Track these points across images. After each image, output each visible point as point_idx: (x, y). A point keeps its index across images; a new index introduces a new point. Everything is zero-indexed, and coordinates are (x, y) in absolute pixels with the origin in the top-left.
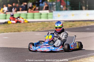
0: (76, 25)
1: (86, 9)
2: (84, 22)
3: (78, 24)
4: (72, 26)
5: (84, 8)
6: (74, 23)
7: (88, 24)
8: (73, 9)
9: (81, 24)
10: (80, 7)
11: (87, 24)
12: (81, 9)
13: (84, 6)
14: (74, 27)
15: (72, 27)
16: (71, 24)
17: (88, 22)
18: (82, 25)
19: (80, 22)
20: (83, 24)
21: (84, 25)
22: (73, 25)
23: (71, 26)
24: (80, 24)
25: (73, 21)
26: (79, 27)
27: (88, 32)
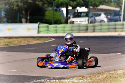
0: (14, 42)
1: (26, 22)
2: (24, 39)
3: (16, 42)
4: (9, 44)
5: (24, 20)
6: (11, 40)
7: (29, 41)
8: (10, 21)
10: (18, 19)
11: (28, 42)
12: (21, 22)
13: (24, 18)
14: (10, 46)
15: (8, 45)
17: (29, 39)
18: (22, 42)
19: (19, 40)
20: (23, 41)
21: (24, 43)
22: (10, 43)
23: (6, 43)
24: (19, 41)
25: (10, 38)
26: (18, 46)
27: (30, 52)
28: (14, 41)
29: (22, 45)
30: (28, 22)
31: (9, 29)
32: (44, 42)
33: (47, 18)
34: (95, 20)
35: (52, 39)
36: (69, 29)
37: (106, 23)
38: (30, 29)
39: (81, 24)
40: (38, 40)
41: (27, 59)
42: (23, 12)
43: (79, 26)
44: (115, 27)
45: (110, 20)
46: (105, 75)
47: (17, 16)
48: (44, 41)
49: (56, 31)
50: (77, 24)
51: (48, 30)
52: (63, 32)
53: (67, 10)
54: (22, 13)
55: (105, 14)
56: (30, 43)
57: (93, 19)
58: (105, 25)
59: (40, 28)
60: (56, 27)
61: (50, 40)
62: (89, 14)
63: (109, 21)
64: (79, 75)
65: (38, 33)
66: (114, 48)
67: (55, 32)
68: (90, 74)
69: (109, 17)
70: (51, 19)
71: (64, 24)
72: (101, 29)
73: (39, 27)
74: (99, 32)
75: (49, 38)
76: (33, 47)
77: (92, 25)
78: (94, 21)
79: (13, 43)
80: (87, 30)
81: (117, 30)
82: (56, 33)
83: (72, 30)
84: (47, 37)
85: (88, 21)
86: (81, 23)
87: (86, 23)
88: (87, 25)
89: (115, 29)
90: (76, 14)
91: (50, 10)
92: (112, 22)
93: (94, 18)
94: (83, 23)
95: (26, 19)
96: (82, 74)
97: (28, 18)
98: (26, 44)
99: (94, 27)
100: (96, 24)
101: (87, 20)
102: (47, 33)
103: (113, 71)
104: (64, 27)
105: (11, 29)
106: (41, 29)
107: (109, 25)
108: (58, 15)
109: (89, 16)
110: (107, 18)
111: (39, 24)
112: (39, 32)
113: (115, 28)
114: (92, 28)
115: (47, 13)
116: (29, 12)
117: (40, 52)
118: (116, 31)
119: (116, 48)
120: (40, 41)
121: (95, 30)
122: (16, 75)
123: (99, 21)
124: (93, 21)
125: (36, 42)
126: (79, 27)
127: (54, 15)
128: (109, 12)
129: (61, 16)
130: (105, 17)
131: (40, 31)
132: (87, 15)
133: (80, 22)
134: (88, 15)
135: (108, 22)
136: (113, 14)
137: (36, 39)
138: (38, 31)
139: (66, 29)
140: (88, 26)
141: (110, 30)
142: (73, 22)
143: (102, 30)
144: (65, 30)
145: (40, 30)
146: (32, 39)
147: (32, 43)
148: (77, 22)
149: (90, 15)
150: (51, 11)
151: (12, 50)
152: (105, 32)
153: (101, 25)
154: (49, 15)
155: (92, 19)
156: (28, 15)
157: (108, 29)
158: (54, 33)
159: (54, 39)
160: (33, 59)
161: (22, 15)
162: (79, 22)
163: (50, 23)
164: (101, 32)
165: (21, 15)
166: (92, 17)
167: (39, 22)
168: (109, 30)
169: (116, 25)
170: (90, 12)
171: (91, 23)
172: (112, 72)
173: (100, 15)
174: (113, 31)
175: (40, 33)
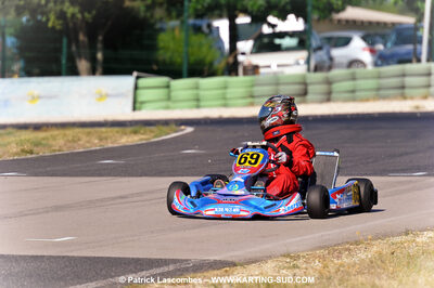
0: (52, 142)
1: (93, 72)
2: (87, 130)
3: (61, 142)
4: (35, 149)
5: (83, 65)
6: (41, 135)
7: (106, 138)
8: (36, 71)
9: (75, 140)
10: (64, 61)
11: (101, 140)
12: (74, 72)
13: (86, 58)
14: (41, 154)
15: (31, 152)
16: (28, 141)
17: (104, 129)
18: (81, 143)
19: (70, 132)
20: (84, 139)
21: (87, 145)
22: (37, 144)
23: (26, 147)
24: (70, 138)
25: (37, 127)
26: (67, 154)
27: (109, 175)
28: (54, 138)
29: (81, 150)
30: (100, 69)
31: (34, 98)
32: (156, 139)
33: (162, 55)
34: (331, 59)
35: (183, 127)
36: (241, 91)
37: (370, 67)
38: (107, 95)
39: (282, 73)
40: (135, 133)
41: (102, 200)
42: (82, 37)
43: (277, 81)
44: (403, 82)
45: (382, 59)
46: (375, 249)
47: (59, 50)
48: (156, 136)
49: (198, 100)
50: (268, 73)
51: (169, 98)
52: (223, 102)
53: (233, 28)
54: (77, 41)
55: (364, 38)
56: (110, 145)
57: (325, 58)
58: (365, 78)
59: (139, 92)
60: (197, 87)
61: (176, 132)
62: (309, 39)
63: (379, 62)
64: (283, 250)
65: (134, 109)
66: (401, 155)
67: (195, 103)
68: (320, 248)
69: (380, 47)
70: (179, 60)
71: (223, 74)
72: (353, 91)
73: (136, 88)
74: (346, 100)
75: (174, 127)
76: (120, 157)
77: (319, 76)
78: (327, 65)
79: (50, 146)
80: (305, 93)
81: (407, 91)
82: (198, 107)
83: (252, 96)
84: (166, 123)
85: (308, 62)
86: (281, 69)
87: (301, 69)
88: (304, 77)
89: (401, 91)
90: (266, 40)
91: (173, 29)
92: (388, 64)
93: (328, 53)
94: (288, 71)
95: (93, 60)
96: (292, 249)
97: (100, 56)
98: (93, 148)
99: (329, 82)
100: (335, 73)
101: (302, 62)
102: (167, 108)
103: (399, 234)
104: (225, 87)
105: (39, 97)
106: (144, 95)
107: (379, 77)
108: (200, 45)
109: (310, 45)
110: (372, 51)
111: (138, 78)
112: (138, 105)
113: (403, 87)
114: (323, 88)
115: (164, 39)
116: (100, 38)
117: (146, 175)
118: (404, 97)
119: (407, 154)
120: (143, 137)
121: (334, 95)
122: (64, 257)
123: (345, 61)
124: (324, 62)
125: (130, 140)
126: (277, 84)
127: (187, 44)
128: (379, 31)
129: (211, 47)
130: (364, 49)
131: (142, 103)
132: (303, 41)
133: (278, 66)
134: (308, 43)
135: (376, 65)
136: (393, 37)
137: (129, 129)
138: (135, 102)
139: (231, 92)
140: (308, 81)
141: (382, 92)
142: (255, 69)
143: (358, 94)
144: (228, 96)
145: (140, 99)
146: (116, 129)
147: (116, 145)
148: (269, 67)
149: (314, 43)
150: (177, 32)
151: (48, 169)
152: (367, 100)
153: (353, 78)
154: (172, 45)
155: (322, 54)
156: (99, 45)
157: (379, 89)
158: (191, 108)
159: (189, 129)
160: (122, 197)
161: (78, 47)
162: (274, 68)
163: (176, 74)
164: (354, 100)
165: (74, 48)
166: (320, 48)
167: (138, 71)
168: (379, 93)
169: (404, 75)
170: (314, 32)
171: (316, 69)
172: (398, 239)
173: (346, 42)
174: (394, 97)
175: (140, 109)
